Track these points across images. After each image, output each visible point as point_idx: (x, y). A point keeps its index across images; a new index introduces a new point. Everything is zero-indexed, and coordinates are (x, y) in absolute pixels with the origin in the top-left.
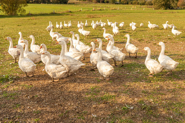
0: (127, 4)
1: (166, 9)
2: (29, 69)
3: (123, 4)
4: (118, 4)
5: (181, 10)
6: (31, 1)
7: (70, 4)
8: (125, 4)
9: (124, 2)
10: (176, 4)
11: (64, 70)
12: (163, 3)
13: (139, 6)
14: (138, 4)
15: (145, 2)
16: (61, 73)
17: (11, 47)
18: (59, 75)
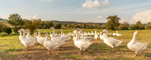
0: (92, 28)
1: (112, 30)
2: (33, 44)
3: (90, 29)
4: (87, 28)
5: (120, 31)
6: (42, 28)
7: (62, 29)
8: (91, 28)
9: (90, 28)
10: (117, 28)
11: (58, 45)
12: (110, 27)
13: (98, 29)
14: (97, 28)
15: (101, 27)
16: (57, 46)
17: (21, 36)
18: (55, 48)
